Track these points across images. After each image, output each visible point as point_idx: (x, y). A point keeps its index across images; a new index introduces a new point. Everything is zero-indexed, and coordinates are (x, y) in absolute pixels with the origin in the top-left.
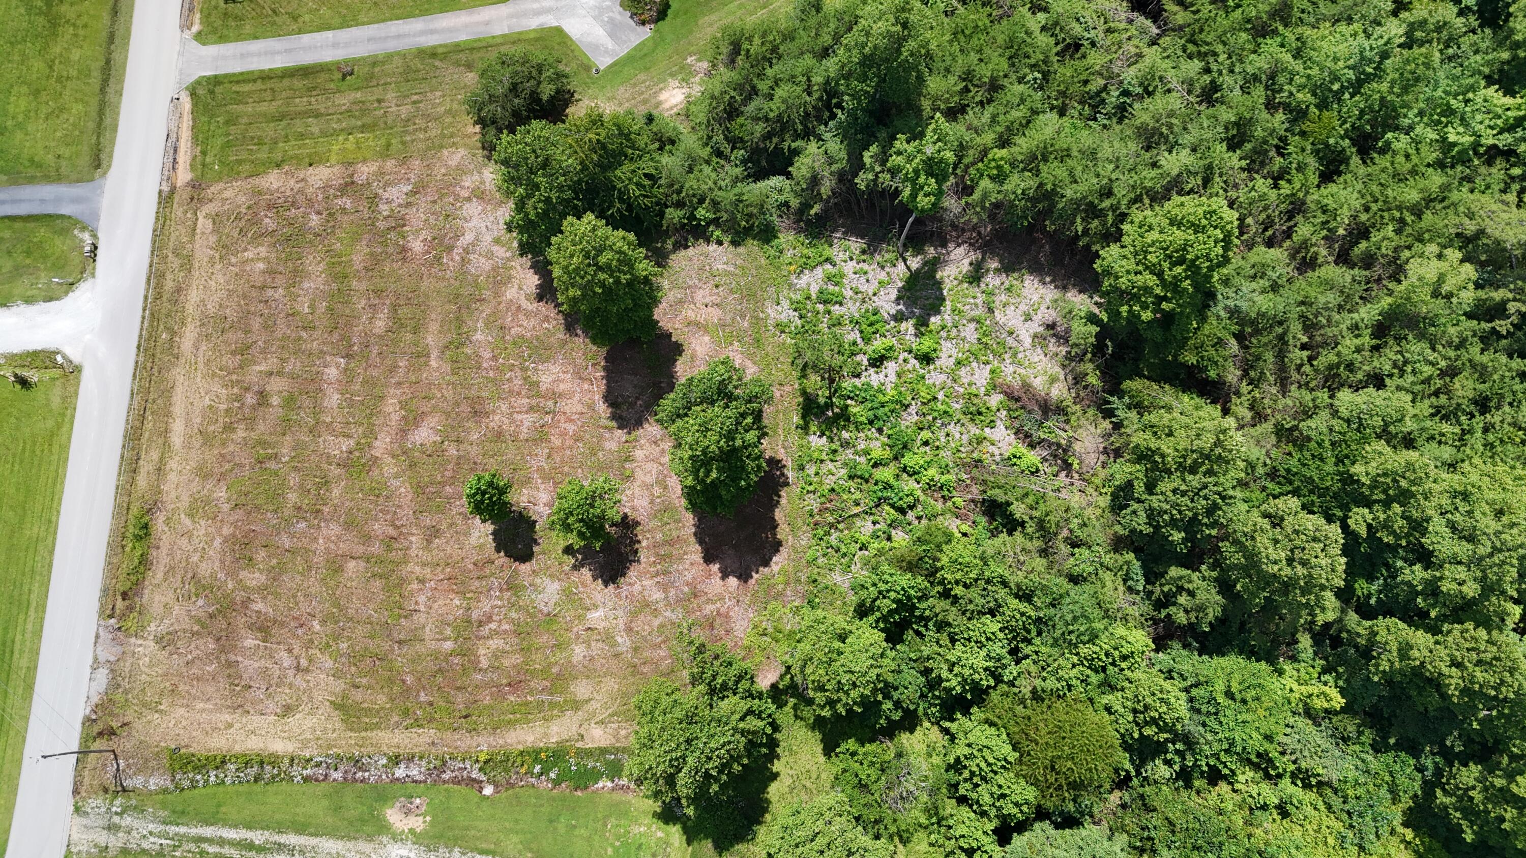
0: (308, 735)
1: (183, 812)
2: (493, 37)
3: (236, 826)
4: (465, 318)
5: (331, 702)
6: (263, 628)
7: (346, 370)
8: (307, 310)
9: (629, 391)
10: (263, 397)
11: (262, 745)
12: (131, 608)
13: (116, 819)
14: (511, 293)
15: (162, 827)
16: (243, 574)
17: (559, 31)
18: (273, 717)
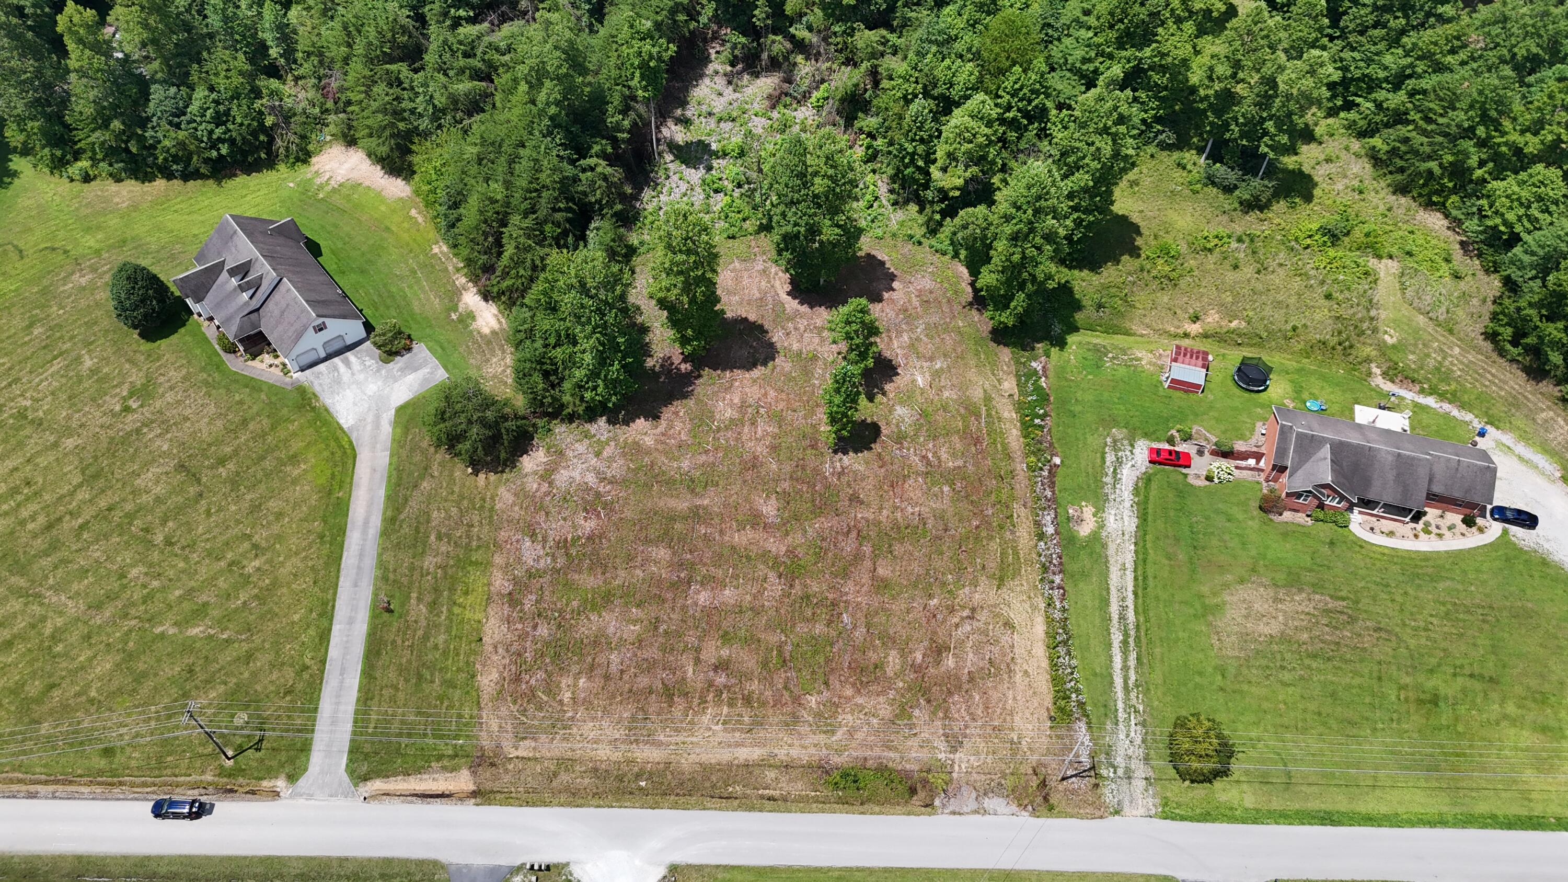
0: (1027, 606)
1: (1105, 706)
2: (390, 464)
3: (1111, 656)
4: (667, 477)
5: (998, 588)
6: (938, 650)
7: (702, 584)
8: (637, 627)
9: (745, 353)
10: (721, 666)
11: (1040, 643)
12: (925, 782)
13: (1120, 772)
14: (649, 441)
15: (1121, 726)
16: (890, 672)
17: (400, 410)
18: (1015, 636)
